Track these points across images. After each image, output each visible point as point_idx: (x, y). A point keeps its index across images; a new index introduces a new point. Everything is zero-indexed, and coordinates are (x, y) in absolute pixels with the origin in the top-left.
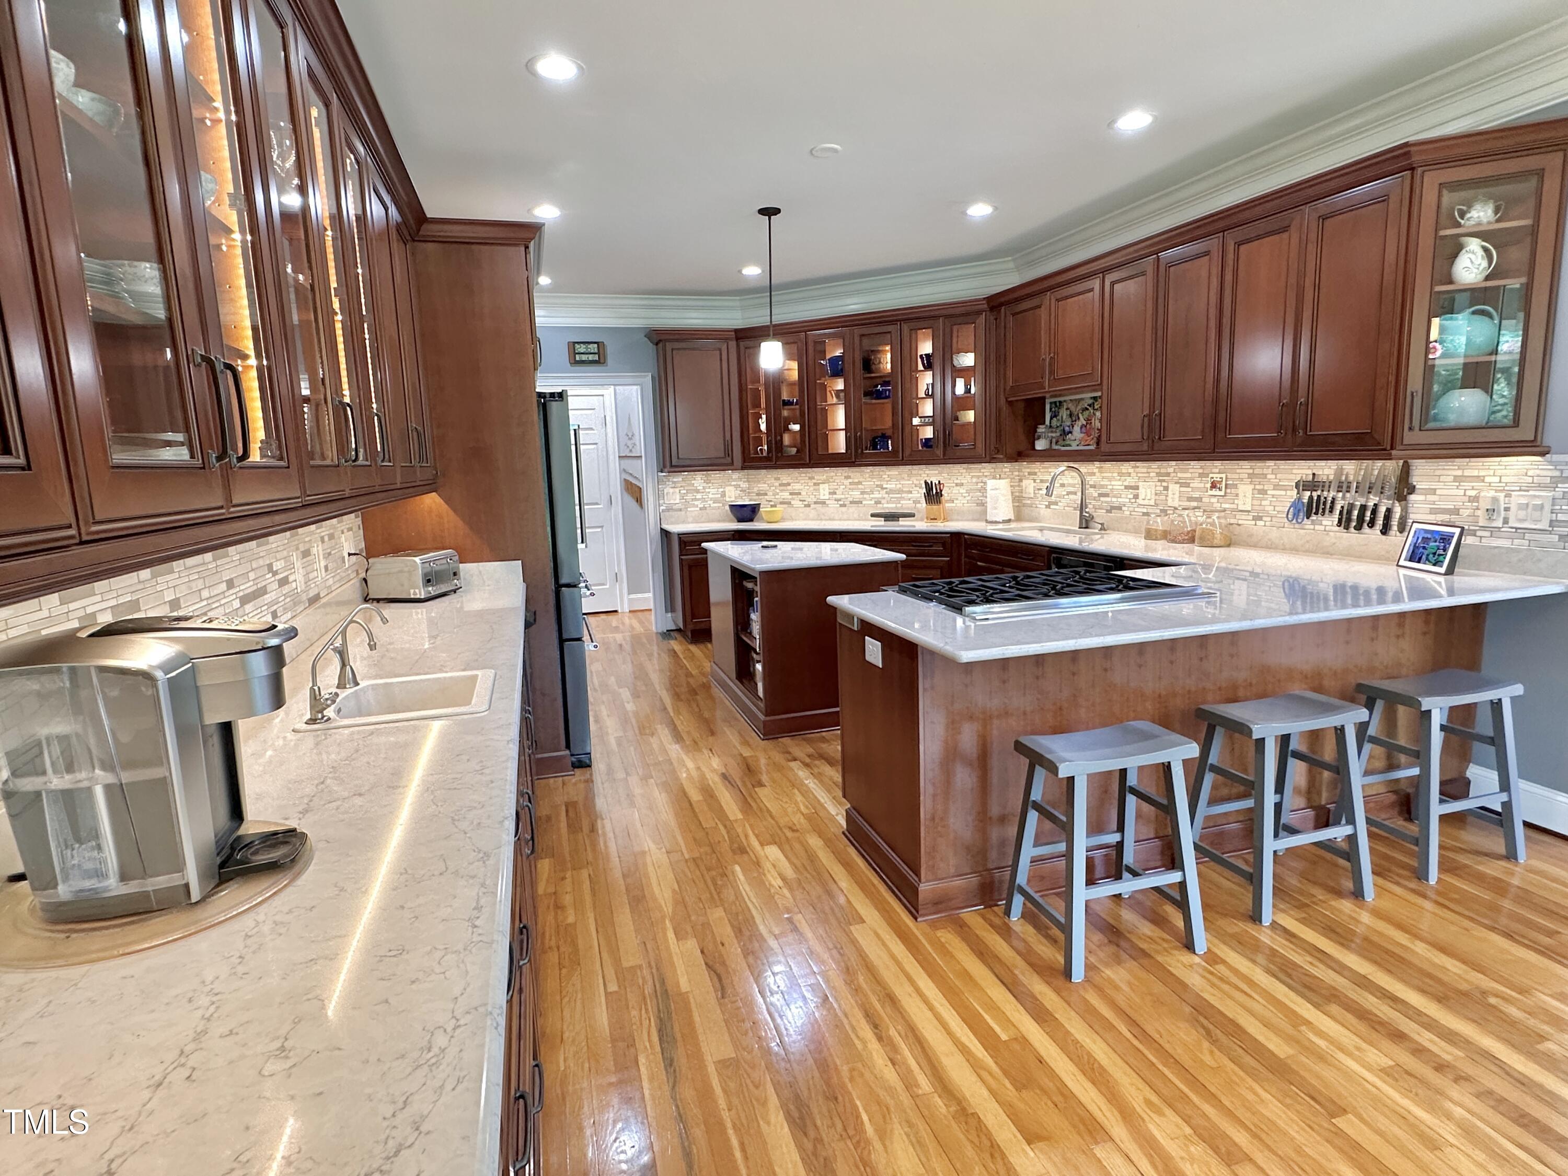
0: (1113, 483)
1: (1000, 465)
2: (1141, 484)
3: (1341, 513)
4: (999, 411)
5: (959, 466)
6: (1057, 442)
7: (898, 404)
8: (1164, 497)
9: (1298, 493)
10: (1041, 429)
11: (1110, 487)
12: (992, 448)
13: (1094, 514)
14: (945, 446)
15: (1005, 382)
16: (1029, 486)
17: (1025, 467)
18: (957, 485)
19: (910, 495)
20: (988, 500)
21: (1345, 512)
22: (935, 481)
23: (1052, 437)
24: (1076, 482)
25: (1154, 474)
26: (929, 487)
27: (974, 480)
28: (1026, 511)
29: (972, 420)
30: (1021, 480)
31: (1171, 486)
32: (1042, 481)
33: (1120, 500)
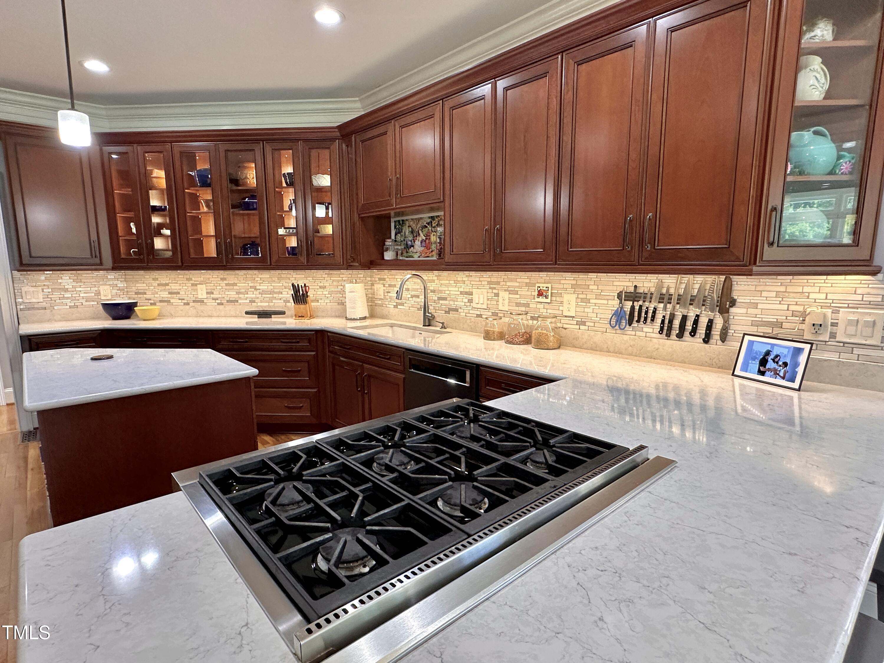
0: (450, 289)
1: (355, 272)
2: (474, 291)
3: (663, 322)
4: (353, 225)
5: (322, 271)
6: (402, 254)
7: (264, 214)
8: (495, 303)
9: (621, 303)
10: (388, 243)
11: (448, 292)
12: (349, 257)
13: (435, 314)
14: (308, 255)
15: (358, 202)
16: (380, 289)
17: (376, 274)
18: (321, 287)
19: (280, 296)
20: (347, 300)
21: (667, 321)
22: (301, 284)
23: (397, 249)
24: (419, 287)
25: (486, 283)
26: (296, 289)
27: (335, 283)
28: (378, 310)
29: (331, 232)
30: (372, 285)
31: (502, 294)
32: (390, 286)
33: (456, 303)
